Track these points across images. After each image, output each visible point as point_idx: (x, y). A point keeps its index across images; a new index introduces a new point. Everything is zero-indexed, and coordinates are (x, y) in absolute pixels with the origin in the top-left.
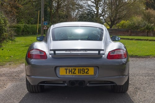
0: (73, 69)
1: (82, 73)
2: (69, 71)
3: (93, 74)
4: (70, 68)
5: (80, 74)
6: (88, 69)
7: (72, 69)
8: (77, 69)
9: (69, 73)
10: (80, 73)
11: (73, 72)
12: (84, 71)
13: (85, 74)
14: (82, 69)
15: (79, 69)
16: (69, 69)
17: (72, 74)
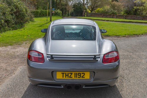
0: (70, 73)
1: (78, 77)
2: (66, 75)
3: (89, 78)
6: (84, 73)
7: (68, 73)
8: (73, 73)
9: (66, 77)
10: (77, 77)
11: (69, 76)
12: (80, 75)
13: (81, 78)
14: (79, 73)
15: (75, 73)
16: (66, 73)
17: (69, 78)
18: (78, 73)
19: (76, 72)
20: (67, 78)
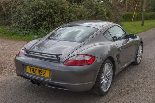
0: (35, 69)
1: (41, 74)
2: (32, 70)
4: (33, 68)
5: (39, 75)
6: (45, 71)
8: (37, 69)
11: (34, 71)
12: (42, 73)
13: (42, 75)
14: (41, 71)
17: (34, 73)
18: (40, 69)
19: (39, 69)
20: (33, 73)
